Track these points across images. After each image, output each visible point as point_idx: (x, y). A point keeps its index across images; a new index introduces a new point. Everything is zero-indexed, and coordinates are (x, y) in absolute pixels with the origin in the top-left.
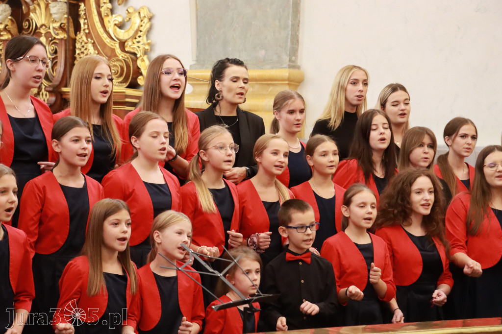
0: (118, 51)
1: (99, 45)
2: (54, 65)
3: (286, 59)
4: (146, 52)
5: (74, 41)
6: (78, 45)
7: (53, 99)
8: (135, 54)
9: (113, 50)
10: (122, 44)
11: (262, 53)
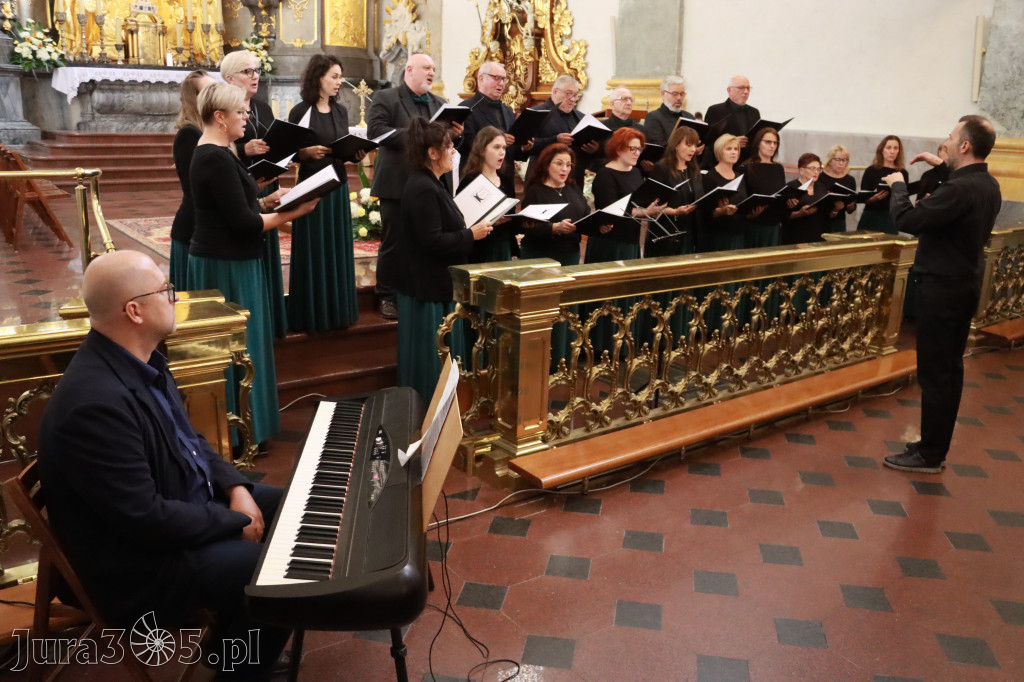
0: (566, 68)
1: (555, 66)
2: (526, 78)
3: (674, 72)
4: (583, 69)
5: (538, 62)
6: (540, 65)
7: (526, 99)
8: (576, 70)
9: (562, 68)
10: (568, 64)
11: (658, 69)
